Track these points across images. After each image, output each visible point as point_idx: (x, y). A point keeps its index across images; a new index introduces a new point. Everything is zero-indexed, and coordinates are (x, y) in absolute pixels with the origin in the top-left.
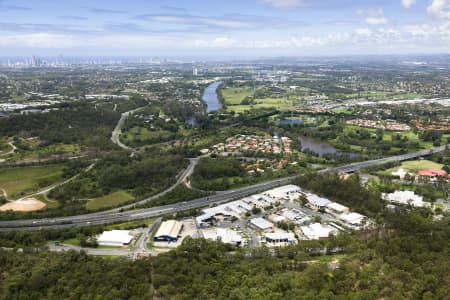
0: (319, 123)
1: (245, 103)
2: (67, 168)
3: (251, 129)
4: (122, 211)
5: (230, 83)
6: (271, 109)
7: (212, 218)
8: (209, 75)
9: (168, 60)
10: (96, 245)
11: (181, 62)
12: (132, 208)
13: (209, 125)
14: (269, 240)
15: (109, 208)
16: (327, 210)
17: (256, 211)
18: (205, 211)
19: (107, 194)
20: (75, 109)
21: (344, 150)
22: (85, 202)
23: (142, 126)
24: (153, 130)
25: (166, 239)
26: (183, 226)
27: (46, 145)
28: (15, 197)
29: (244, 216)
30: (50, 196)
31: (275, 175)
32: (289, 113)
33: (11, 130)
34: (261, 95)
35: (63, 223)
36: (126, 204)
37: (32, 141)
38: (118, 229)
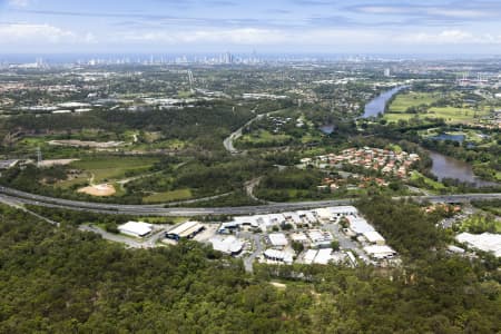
0: (485, 141)
1: (411, 111)
2: (158, 161)
3: (383, 141)
4: (166, 207)
5: (419, 88)
6: (436, 120)
7: (237, 226)
8: (402, 77)
9: (371, 58)
10: (117, 232)
11: (387, 60)
12: (177, 206)
13: (342, 134)
14: (266, 257)
15: (159, 203)
16: (360, 238)
17: (286, 228)
18: (236, 218)
19: (172, 190)
20: (210, 107)
21: (483, 177)
22: (148, 195)
23: (266, 129)
24: (275, 134)
25: (175, 237)
26: (202, 229)
27: (162, 140)
28: (97, 182)
29: (271, 229)
30: (125, 185)
31: (349, 194)
32: (455, 128)
33: (141, 123)
34: (442, 104)
35: (111, 209)
36: (175, 201)
37: (154, 135)
38: (147, 221)
